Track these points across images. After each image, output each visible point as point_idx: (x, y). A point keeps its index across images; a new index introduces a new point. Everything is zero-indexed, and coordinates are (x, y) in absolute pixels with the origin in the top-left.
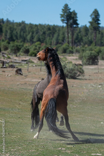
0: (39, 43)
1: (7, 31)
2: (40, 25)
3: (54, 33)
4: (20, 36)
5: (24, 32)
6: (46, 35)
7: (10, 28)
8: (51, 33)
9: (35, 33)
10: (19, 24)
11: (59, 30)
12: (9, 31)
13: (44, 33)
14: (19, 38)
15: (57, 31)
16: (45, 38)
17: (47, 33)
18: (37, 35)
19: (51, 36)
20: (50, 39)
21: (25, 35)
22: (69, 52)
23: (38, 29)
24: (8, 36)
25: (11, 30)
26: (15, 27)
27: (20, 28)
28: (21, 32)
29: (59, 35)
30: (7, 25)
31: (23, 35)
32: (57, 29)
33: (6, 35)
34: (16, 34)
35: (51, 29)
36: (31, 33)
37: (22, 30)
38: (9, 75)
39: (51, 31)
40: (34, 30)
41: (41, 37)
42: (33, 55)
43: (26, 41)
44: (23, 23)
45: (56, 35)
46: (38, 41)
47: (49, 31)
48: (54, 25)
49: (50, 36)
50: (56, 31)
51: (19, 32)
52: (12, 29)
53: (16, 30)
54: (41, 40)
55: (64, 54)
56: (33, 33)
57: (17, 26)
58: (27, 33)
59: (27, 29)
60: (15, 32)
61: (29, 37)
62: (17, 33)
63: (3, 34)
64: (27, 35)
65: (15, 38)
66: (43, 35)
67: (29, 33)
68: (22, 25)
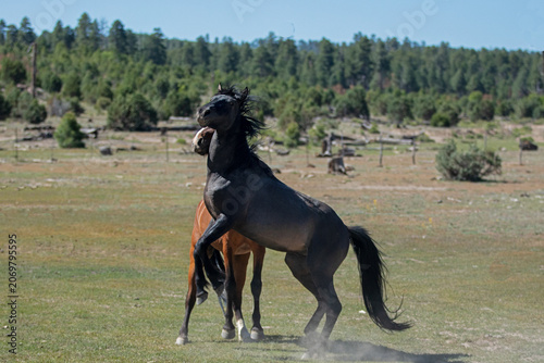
0: (477, 93)
1: (400, 68)
2: (484, 50)
3: (517, 69)
4: (434, 78)
5: (443, 69)
6: (499, 74)
7: (411, 59)
8: (509, 69)
9: (469, 71)
10: (434, 50)
11: (530, 63)
12: (406, 68)
13: (493, 70)
14: (430, 83)
15: (526, 65)
16: (494, 81)
17: (501, 68)
18: (476, 76)
19: (511, 76)
20: (505, 84)
21: (445, 77)
22: (539, 114)
23: (479, 61)
24: (404, 81)
25: (412, 65)
26: (423, 57)
27: (433, 59)
28: (434, 69)
29: (527, 74)
30: (404, 53)
31: (441, 75)
32: (525, 60)
33: (399, 78)
34: (423, 74)
35: (510, 59)
36: (459, 72)
37: (439, 63)
38: (310, 176)
39: (509, 66)
40: (470, 63)
41: (483, 80)
42: (441, 123)
43: (448, 91)
44: (445, 46)
45: (521, 75)
46: (476, 90)
47: (505, 66)
48: (520, 51)
49: (507, 78)
50: (522, 64)
51: (430, 70)
52: (414, 63)
53: (424, 63)
54: (486, 86)
55: (525, 120)
56: (464, 70)
57: (428, 55)
58: (451, 72)
59: (451, 60)
60: (421, 70)
61: (454, 82)
62: (426, 71)
63: (393, 75)
64: (450, 77)
65: (420, 84)
66: (490, 75)
67: (456, 70)
68: (440, 52)
